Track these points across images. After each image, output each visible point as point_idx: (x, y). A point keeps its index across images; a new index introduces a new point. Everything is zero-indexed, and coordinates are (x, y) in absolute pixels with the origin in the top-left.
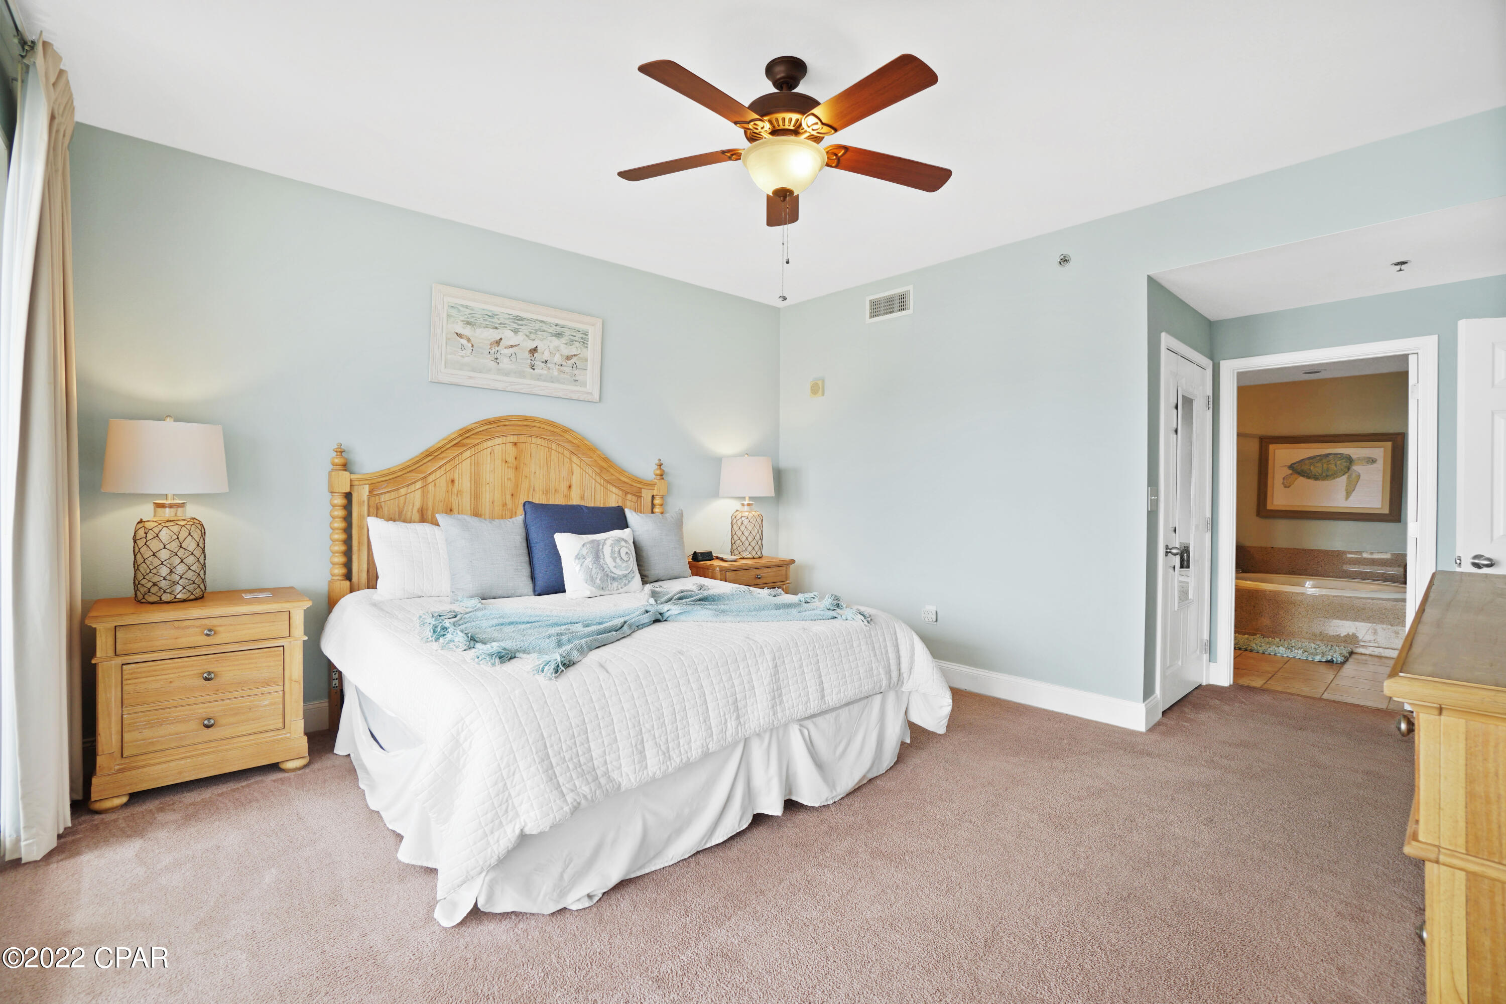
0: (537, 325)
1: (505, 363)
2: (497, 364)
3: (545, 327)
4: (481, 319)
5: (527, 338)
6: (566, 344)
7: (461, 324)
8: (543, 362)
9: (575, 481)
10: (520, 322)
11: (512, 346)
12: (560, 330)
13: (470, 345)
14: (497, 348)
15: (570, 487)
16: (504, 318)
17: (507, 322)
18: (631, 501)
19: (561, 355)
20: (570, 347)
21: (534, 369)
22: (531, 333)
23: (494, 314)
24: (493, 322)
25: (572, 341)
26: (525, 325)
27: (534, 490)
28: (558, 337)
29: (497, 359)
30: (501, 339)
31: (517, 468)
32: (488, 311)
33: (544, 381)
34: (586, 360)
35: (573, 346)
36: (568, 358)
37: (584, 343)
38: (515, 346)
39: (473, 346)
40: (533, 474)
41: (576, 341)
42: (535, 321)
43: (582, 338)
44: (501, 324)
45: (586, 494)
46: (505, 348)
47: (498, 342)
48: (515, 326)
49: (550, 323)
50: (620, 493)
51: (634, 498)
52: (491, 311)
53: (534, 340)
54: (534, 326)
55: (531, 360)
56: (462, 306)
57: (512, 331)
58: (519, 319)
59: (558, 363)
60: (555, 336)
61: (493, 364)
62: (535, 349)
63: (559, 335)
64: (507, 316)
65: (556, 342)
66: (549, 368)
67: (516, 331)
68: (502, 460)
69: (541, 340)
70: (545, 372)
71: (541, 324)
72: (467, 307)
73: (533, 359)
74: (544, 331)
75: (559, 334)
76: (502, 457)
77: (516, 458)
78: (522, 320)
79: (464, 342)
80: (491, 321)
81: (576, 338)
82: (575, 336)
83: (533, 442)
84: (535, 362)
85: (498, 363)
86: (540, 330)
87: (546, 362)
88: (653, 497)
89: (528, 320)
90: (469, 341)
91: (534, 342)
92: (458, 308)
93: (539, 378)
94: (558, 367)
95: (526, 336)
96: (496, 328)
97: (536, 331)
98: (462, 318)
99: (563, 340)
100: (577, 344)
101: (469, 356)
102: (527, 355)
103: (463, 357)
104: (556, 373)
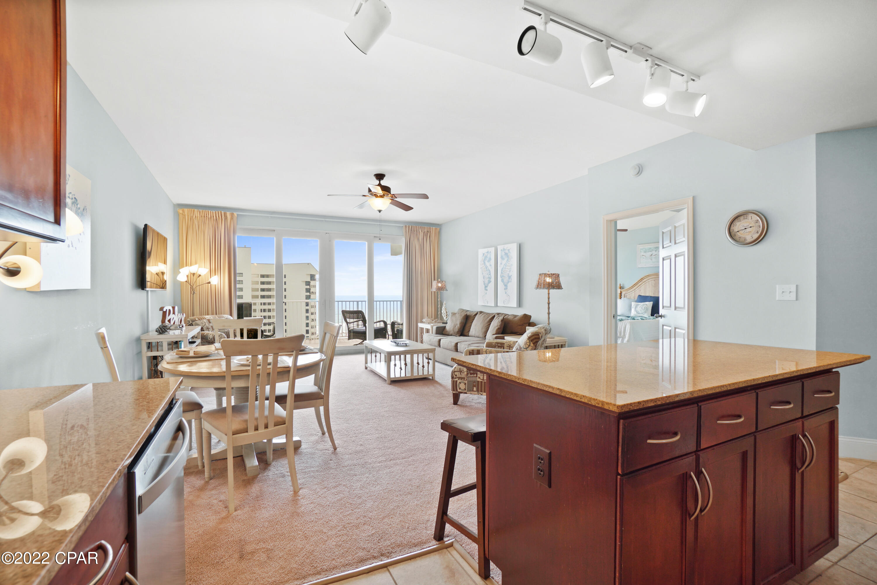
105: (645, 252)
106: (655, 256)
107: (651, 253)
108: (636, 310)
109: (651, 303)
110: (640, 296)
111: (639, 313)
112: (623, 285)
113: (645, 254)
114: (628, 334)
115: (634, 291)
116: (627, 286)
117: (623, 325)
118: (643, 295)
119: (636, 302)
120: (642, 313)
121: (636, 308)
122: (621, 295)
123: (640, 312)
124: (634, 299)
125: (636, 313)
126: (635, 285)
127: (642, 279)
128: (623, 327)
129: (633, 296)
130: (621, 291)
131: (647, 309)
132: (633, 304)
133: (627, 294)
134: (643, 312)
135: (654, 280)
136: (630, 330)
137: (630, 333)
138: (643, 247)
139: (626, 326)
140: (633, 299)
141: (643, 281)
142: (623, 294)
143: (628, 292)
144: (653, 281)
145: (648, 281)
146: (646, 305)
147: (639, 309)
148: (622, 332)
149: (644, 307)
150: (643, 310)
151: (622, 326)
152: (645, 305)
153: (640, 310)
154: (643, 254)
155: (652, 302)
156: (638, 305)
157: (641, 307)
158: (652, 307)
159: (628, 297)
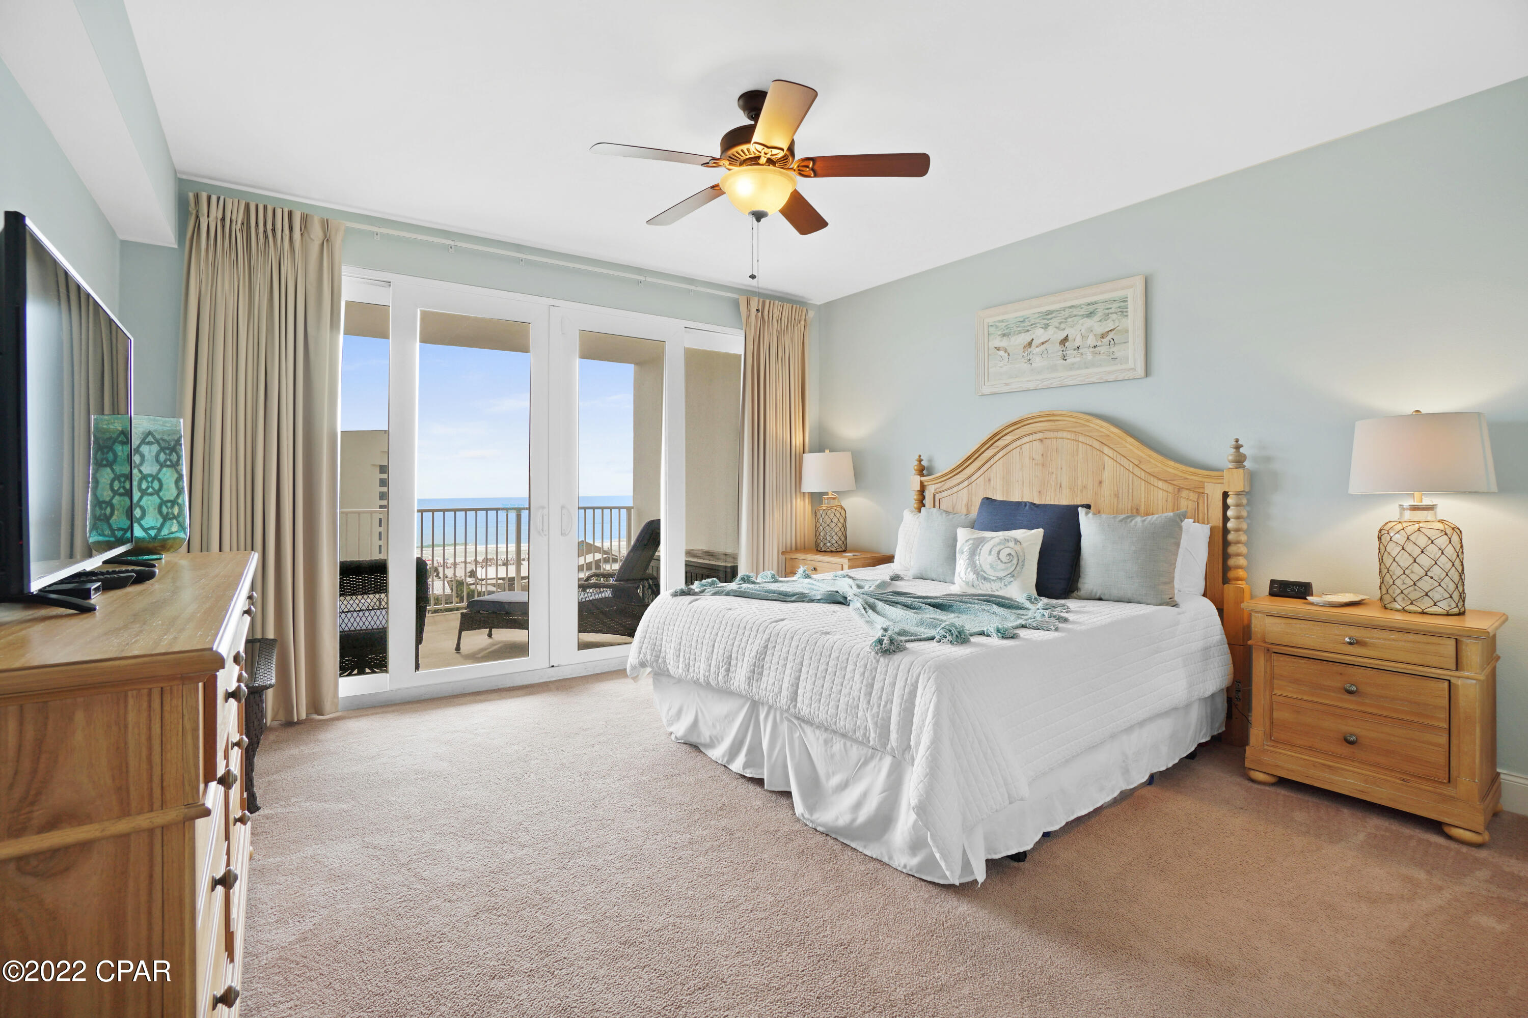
0: (1067, 313)
1: (1038, 362)
2: (1029, 365)
3: (1075, 312)
4: (1015, 328)
5: (1057, 330)
6: (1100, 321)
7: (999, 338)
8: (1075, 350)
9: (1107, 475)
10: (1049, 317)
11: (1043, 343)
12: (1091, 308)
13: (1007, 354)
14: (1029, 350)
15: (1100, 482)
16: (1035, 319)
17: (1037, 321)
18: (1188, 499)
19: (1095, 335)
20: (1105, 322)
21: (1066, 360)
22: (1060, 323)
23: (1025, 319)
24: (1025, 327)
25: (1108, 315)
26: (1054, 317)
27: (1061, 486)
28: (1090, 316)
29: (1030, 360)
30: (1033, 339)
31: (1043, 465)
32: (1020, 317)
33: (1078, 369)
34: (1127, 331)
35: (1108, 321)
36: (1103, 336)
37: (1123, 312)
38: (1046, 342)
39: (1009, 355)
40: (1060, 469)
41: (1111, 313)
42: (1064, 309)
43: (1119, 307)
44: (1032, 325)
45: (1121, 491)
46: (1037, 347)
47: (1030, 344)
48: (1045, 322)
49: (1080, 305)
50: (1170, 489)
51: (1194, 496)
52: (1023, 316)
53: (1064, 329)
54: (1064, 315)
55: (1063, 351)
56: (999, 321)
57: (1042, 328)
58: (1049, 313)
59: (1091, 346)
60: (1087, 317)
61: (1027, 366)
62: (1066, 339)
63: (1090, 315)
64: (1037, 315)
65: (1089, 322)
66: (1082, 354)
67: (1046, 327)
68: (1030, 458)
69: (1072, 327)
70: (1078, 359)
71: (1071, 310)
72: (1002, 321)
73: (1065, 349)
74: (1075, 316)
75: (1091, 313)
76: (1030, 455)
77: (1042, 455)
78: (1051, 314)
79: (1002, 353)
80: (1024, 325)
81: (1112, 310)
82: (1111, 308)
83: (1058, 436)
84: (1067, 352)
85: (1031, 364)
86: (1070, 317)
87: (1078, 348)
88: (1225, 495)
89: (1057, 311)
90: (1006, 351)
91: (1065, 331)
92: (996, 325)
93: (1072, 367)
94: (1091, 349)
95: (1056, 327)
96: (1028, 331)
97: (1066, 319)
98: (1000, 333)
99: (1097, 318)
100: (1114, 316)
101: (1006, 365)
102: (1058, 347)
103: (1001, 367)
104: (1089, 357)
105: (1004, 335)
106: (1043, 347)
107: (1025, 338)
108: (972, 564)
109: (1037, 535)
110: (988, 501)
111: (985, 579)
112: (930, 461)
113: (1003, 343)
114: (926, 740)
115: (966, 483)
116: (943, 464)
117: (899, 684)
118: (998, 497)
119: (973, 526)
120: (1000, 579)
121: (973, 553)
122: (924, 498)
123: (992, 574)
124: (969, 512)
125: (972, 576)
126: (971, 458)
127: (995, 437)
128: (897, 693)
129: (965, 502)
130: (922, 483)
131: (1018, 561)
132: (963, 534)
133: (944, 494)
134: (1002, 574)
135: (1041, 440)
136: (937, 725)
137: (936, 741)
138: (1000, 318)
139: (913, 693)
140: (964, 511)
141: (1001, 443)
142: (928, 494)
143: (944, 488)
144: (1037, 443)
145: (1018, 443)
146: (1017, 541)
147: (985, 559)
148: (893, 727)
149: (1008, 551)
150: (1002, 566)
151: (894, 684)
152: (1012, 544)
153: (992, 566)
154: (998, 342)
155: (1039, 533)
156: (982, 541)
157: (994, 552)
158: (1040, 552)
159: (946, 505)
